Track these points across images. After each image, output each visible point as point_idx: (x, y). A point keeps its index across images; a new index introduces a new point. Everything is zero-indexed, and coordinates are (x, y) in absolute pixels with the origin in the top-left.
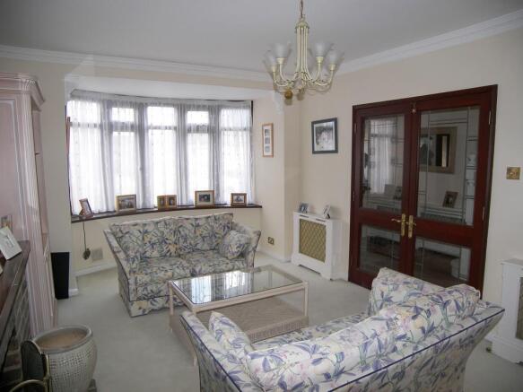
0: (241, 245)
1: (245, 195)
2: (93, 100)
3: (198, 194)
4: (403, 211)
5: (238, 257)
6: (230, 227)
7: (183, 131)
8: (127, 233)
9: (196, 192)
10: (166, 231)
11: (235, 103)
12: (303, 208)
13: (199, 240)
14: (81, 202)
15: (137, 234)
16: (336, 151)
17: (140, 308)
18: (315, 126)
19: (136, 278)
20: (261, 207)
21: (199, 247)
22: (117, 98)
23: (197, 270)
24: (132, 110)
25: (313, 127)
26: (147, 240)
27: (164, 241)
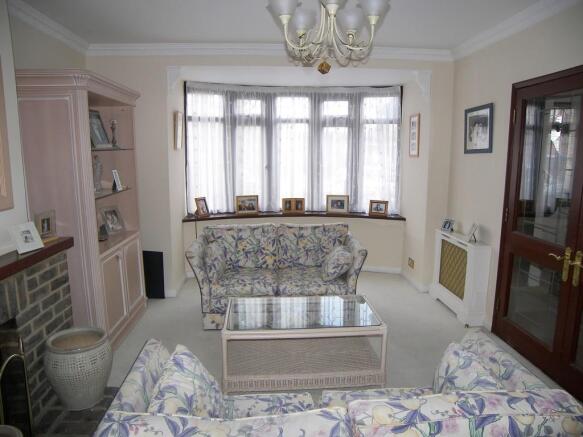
0: (338, 265)
1: (386, 203)
2: (215, 92)
3: (330, 199)
4: (568, 244)
5: (335, 280)
6: (344, 241)
7: (317, 125)
8: (219, 238)
9: (328, 196)
10: (263, 240)
11: (380, 89)
12: (448, 225)
13: (302, 254)
14: (197, 200)
15: (231, 240)
16: (490, 150)
17: (213, 322)
18: (469, 115)
19: (211, 289)
20: (404, 219)
21: (301, 261)
22: (242, 89)
23: (281, 288)
24: (259, 102)
25: (466, 116)
26: (240, 247)
27: (260, 251)
